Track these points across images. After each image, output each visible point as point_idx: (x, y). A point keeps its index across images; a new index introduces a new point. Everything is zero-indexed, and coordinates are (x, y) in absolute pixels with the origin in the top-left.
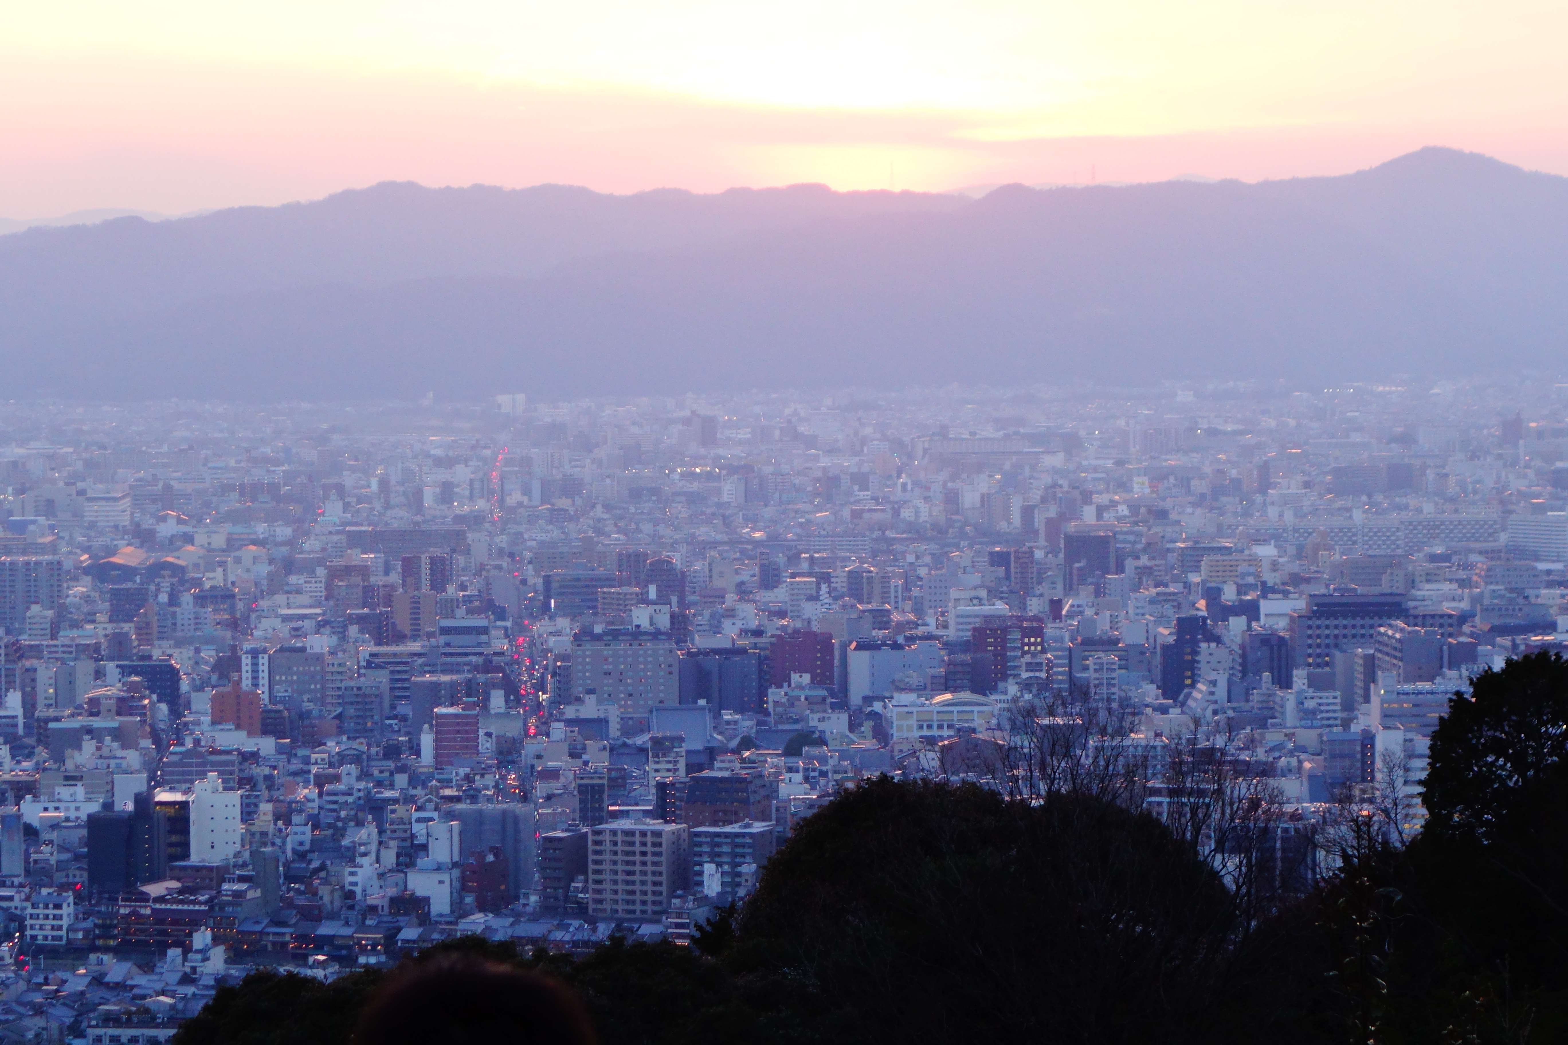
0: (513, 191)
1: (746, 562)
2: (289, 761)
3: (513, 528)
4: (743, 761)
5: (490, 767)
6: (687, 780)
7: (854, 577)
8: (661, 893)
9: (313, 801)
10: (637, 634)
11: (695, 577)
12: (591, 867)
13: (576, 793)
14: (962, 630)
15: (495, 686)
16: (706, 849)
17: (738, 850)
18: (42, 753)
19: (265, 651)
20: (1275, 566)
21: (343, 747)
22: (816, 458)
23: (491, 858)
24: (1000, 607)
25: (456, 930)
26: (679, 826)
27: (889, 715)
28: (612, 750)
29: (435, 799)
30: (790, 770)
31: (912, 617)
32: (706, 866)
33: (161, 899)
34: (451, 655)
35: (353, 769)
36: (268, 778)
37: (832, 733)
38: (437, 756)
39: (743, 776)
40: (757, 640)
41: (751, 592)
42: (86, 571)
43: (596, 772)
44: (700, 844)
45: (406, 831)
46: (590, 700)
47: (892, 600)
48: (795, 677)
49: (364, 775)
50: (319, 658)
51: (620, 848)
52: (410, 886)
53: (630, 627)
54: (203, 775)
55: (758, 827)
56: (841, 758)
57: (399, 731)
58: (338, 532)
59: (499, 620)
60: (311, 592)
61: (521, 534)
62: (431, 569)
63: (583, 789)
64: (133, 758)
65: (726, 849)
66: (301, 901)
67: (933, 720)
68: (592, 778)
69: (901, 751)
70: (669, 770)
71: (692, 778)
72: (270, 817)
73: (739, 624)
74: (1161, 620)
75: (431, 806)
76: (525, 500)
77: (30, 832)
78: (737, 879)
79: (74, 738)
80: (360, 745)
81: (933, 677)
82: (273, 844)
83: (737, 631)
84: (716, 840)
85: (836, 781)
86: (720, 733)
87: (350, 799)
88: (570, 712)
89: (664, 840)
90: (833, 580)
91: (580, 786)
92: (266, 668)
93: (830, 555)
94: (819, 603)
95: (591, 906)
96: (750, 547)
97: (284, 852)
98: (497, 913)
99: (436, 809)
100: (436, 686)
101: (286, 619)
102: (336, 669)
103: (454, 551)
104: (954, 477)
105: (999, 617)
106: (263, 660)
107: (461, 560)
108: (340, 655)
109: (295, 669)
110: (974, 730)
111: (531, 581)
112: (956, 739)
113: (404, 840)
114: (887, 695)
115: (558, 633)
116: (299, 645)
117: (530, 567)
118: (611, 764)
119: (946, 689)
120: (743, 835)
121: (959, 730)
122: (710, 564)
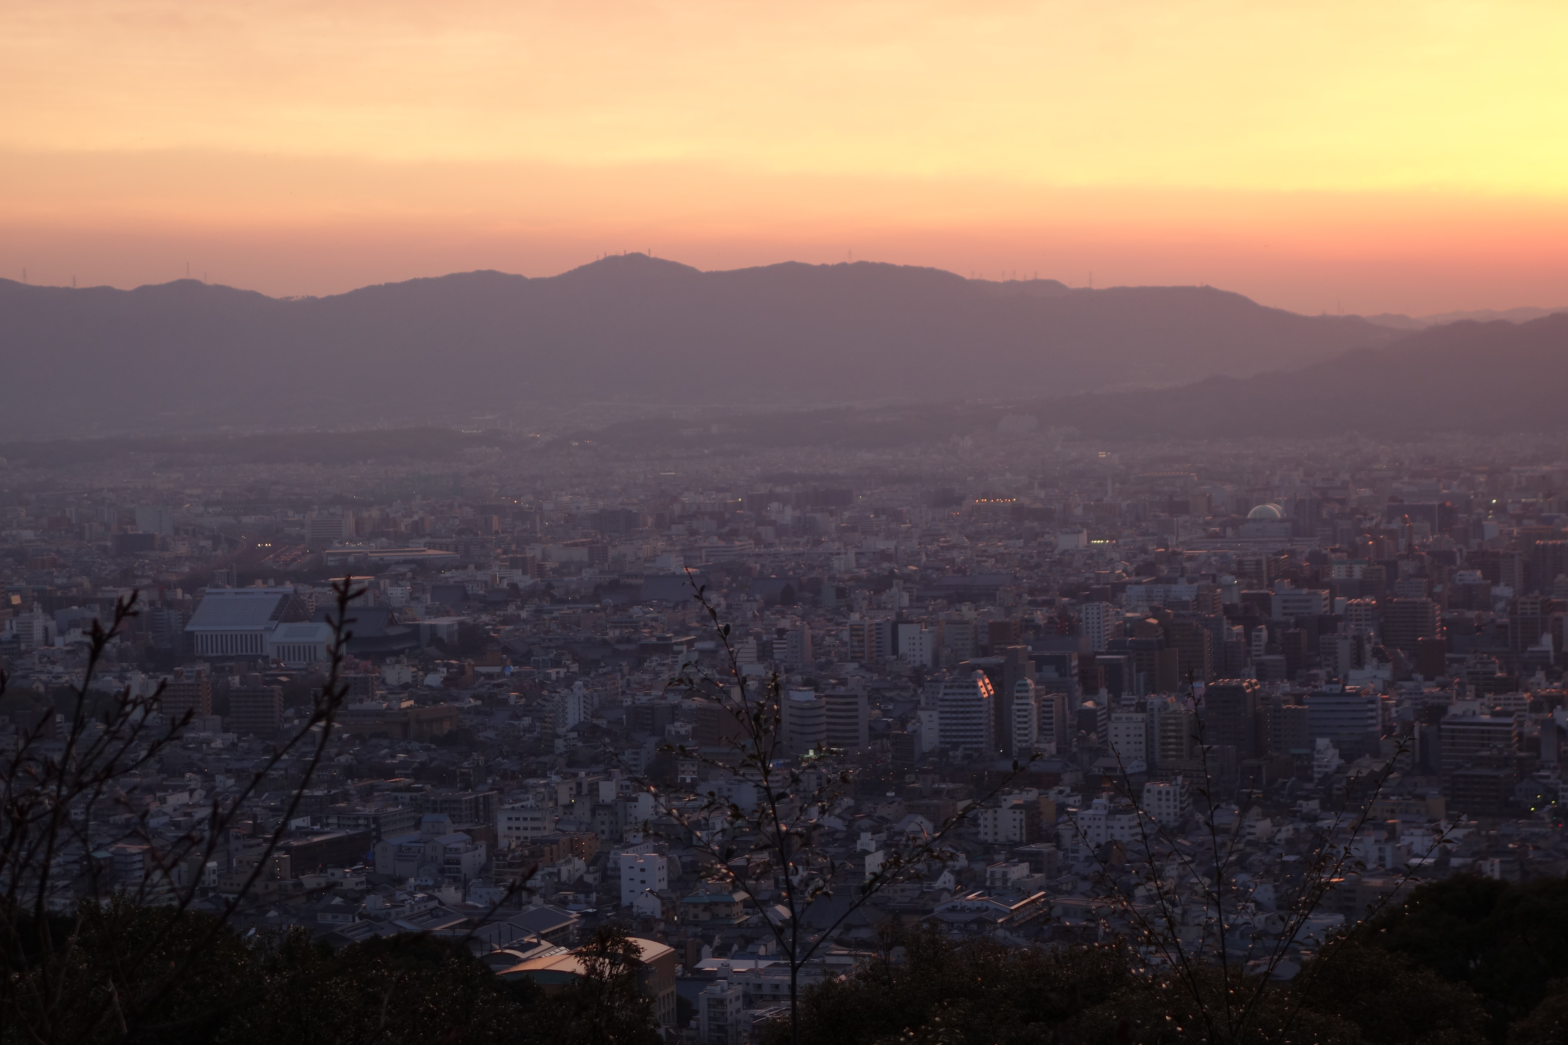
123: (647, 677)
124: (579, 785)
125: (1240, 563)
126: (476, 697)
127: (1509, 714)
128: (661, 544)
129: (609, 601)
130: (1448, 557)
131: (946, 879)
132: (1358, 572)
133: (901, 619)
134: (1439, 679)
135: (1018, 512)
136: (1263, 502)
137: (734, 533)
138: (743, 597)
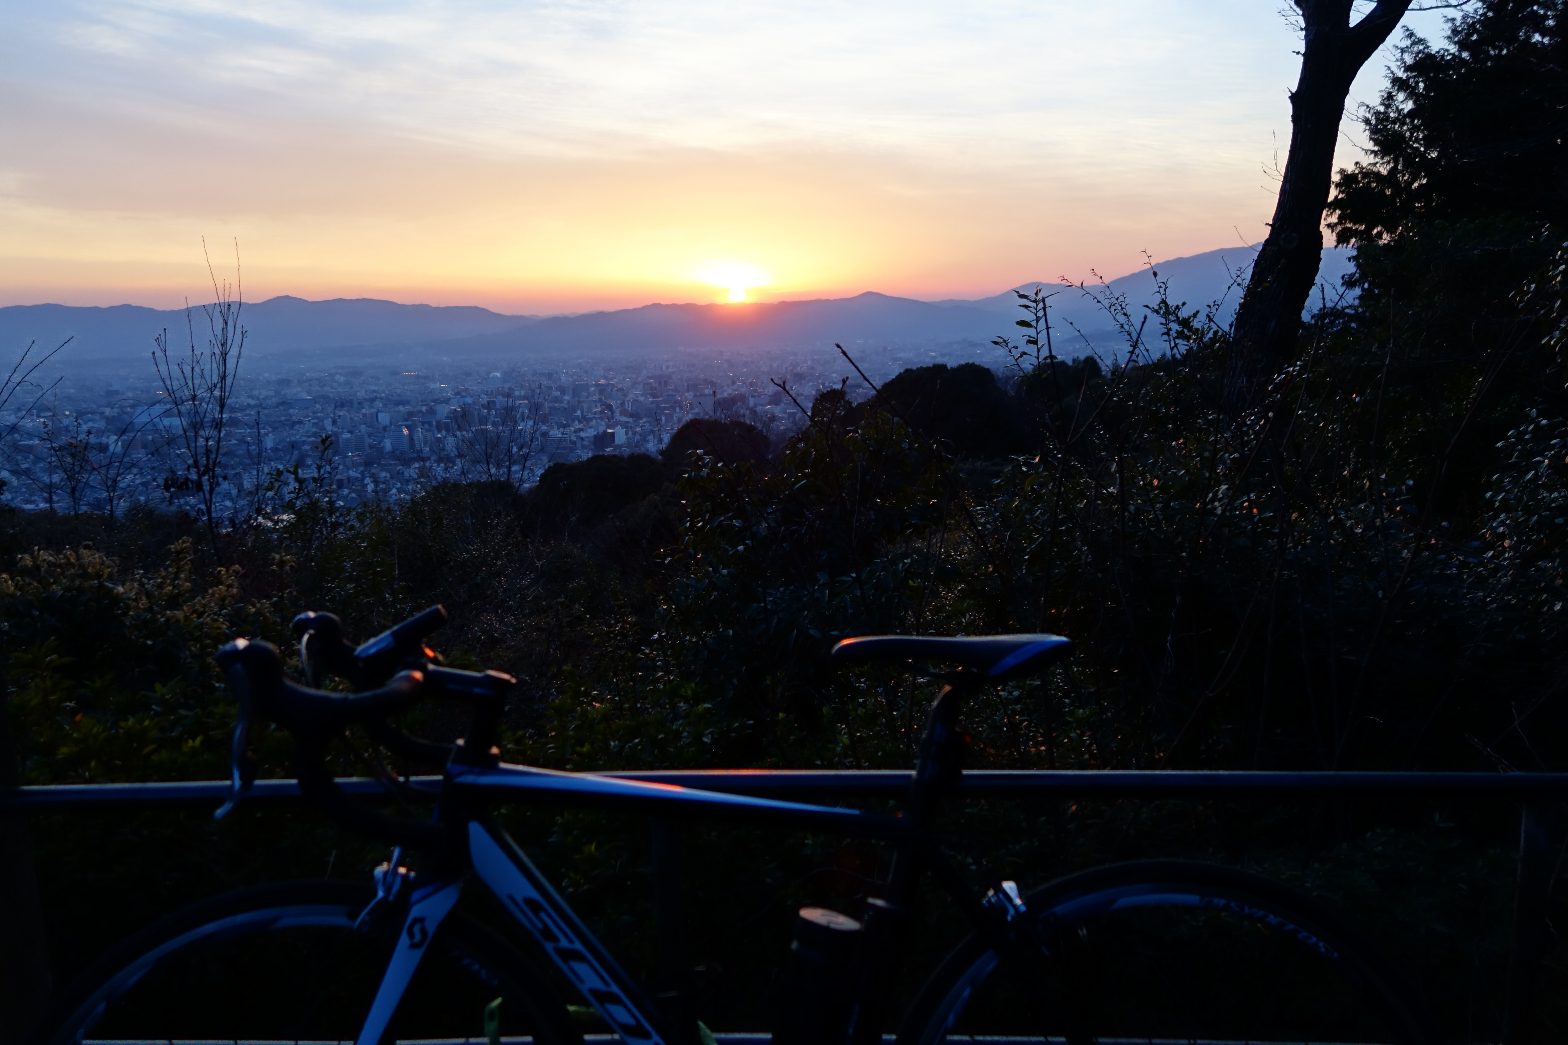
1: (729, 380)
2: (635, 423)
3: (681, 374)
7: (751, 383)
9: (640, 431)
10: (706, 395)
11: (718, 383)
18: (585, 422)
20: (836, 378)
21: (646, 420)
22: (743, 358)
33: (609, 452)
34: (668, 400)
35: (648, 424)
36: (631, 427)
40: (731, 396)
41: (729, 386)
42: (594, 385)
45: (659, 436)
47: (758, 387)
48: (738, 403)
49: (650, 425)
54: (617, 426)
57: (658, 416)
58: (646, 376)
60: (640, 388)
61: (683, 375)
62: (664, 383)
64: (603, 423)
67: (766, 412)
72: (631, 434)
73: (727, 393)
74: (813, 390)
75: (664, 431)
76: (684, 369)
77: (582, 439)
79: (591, 419)
81: (766, 403)
82: (632, 440)
87: (648, 430)
90: (746, 384)
93: (746, 379)
94: (743, 388)
96: (729, 377)
100: (665, 407)
101: (635, 394)
102: (645, 404)
103: (669, 379)
104: (771, 361)
106: (630, 403)
107: (670, 381)
123: (295, 432)
124: (272, 467)
125: (487, 391)
126: (236, 440)
127: (566, 434)
128: (299, 389)
129: (282, 408)
130: (550, 388)
131: (394, 491)
132: (523, 393)
133: (379, 411)
134: (547, 424)
135: (417, 377)
136: (494, 372)
137: (324, 385)
138: (327, 405)
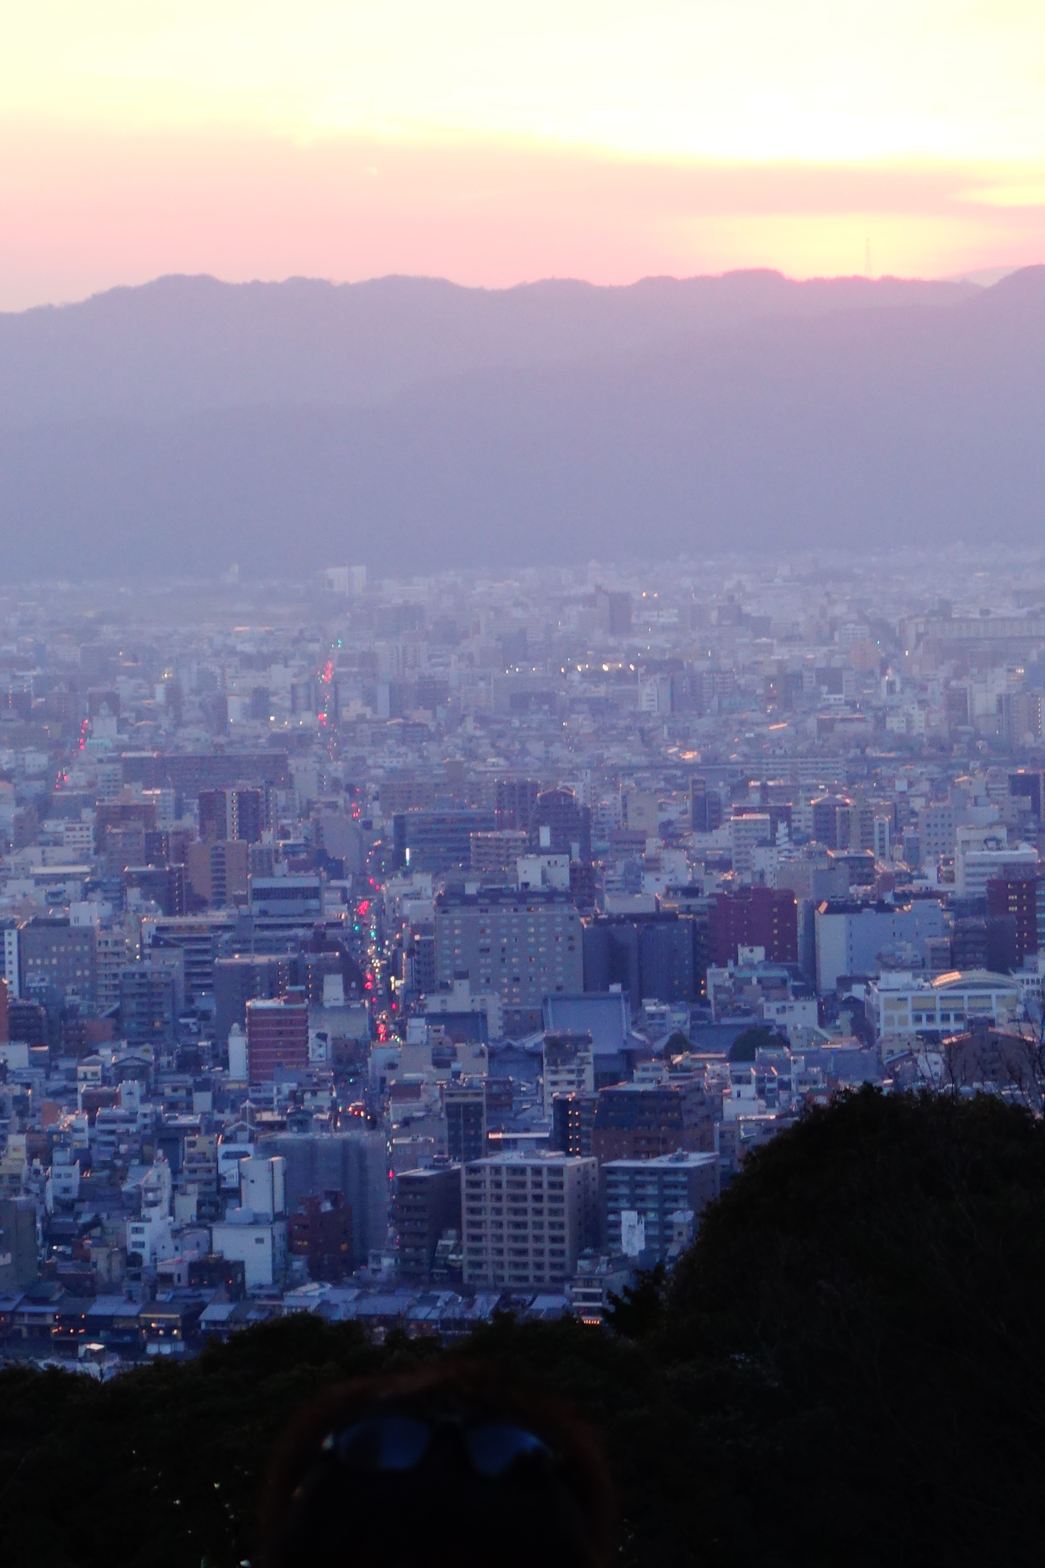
0: (346, 286)
1: (674, 793)
2: (47, 1077)
3: (351, 751)
4: (673, 1068)
5: (324, 1081)
6: (597, 1095)
7: (824, 814)
8: (562, 1253)
9: (82, 1130)
10: (525, 895)
11: (603, 815)
12: (466, 1217)
13: (443, 1115)
14: (974, 884)
15: (330, 970)
16: (624, 1190)
17: (667, 1192)
19: (12, 925)
21: (122, 1056)
22: (769, 649)
23: (327, 1207)
24: (1026, 851)
25: (281, 1307)
26: (586, 1160)
27: (874, 1003)
28: (492, 1055)
29: (249, 1126)
30: (739, 1080)
31: (904, 867)
32: (625, 1215)
34: (268, 927)
35: (135, 1086)
36: (20, 1100)
37: (795, 1028)
38: (252, 1066)
39: (673, 1089)
40: (692, 902)
41: (681, 836)
43: (470, 1086)
44: (614, 1184)
45: (209, 1171)
46: (462, 988)
47: (877, 843)
48: (744, 952)
49: (151, 1094)
50: (87, 934)
51: (505, 1190)
52: (217, 1246)
53: (514, 886)
55: (696, 1160)
56: (809, 1063)
57: (199, 1033)
58: (111, 760)
59: (333, 878)
60: (74, 843)
61: (363, 759)
62: (240, 808)
63: (452, 1110)
65: (651, 1191)
66: (68, 1269)
67: (934, 1009)
68: (465, 1095)
69: (891, 1052)
70: (571, 1083)
71: (602, 1092)
72: (23, 1154)
73: (666, 880)
75: (244, 1136)
76: (368, 712)
78: (668, 1232)
80: (145, 1053)
81: (934, 949)
82: (28, 1191)
83: (664, 890)
84: (638, 1178)
85: (802, 1094)
86: (641, 1031)
87: (133, 1128)
88: (434, 1004)
89: (566, 1179)
90: (793, 817)
91: (448, 1105)
92: (14, 948)
93: (789, 783)
94: (775, 850)
95: (467, 1272)
96: (678, 773)
97: (43, 1202)
98: (337, 1281)
99: (252, 1139)
100: (248, 970)
101: (40, 880)
102: (111, 948)
103: (271, 783)
104: (959, 673)
105: (1026, 865)
106: (11, 937)
107: (280, 796)
108: (116, 929)
109: (54, 949)
110: (991, 1022)
111: (377, 824)
112: (968, 1034)
113: (208, 1183)
114: (871, 974)
115: (416, 896)
116: (59, 916)
117: (377, 804)
118: (490, 1074)
119: (953, 966)
120: (674, 1171)
121: (971, 1022)
122: (624, 798)
